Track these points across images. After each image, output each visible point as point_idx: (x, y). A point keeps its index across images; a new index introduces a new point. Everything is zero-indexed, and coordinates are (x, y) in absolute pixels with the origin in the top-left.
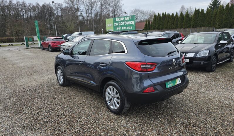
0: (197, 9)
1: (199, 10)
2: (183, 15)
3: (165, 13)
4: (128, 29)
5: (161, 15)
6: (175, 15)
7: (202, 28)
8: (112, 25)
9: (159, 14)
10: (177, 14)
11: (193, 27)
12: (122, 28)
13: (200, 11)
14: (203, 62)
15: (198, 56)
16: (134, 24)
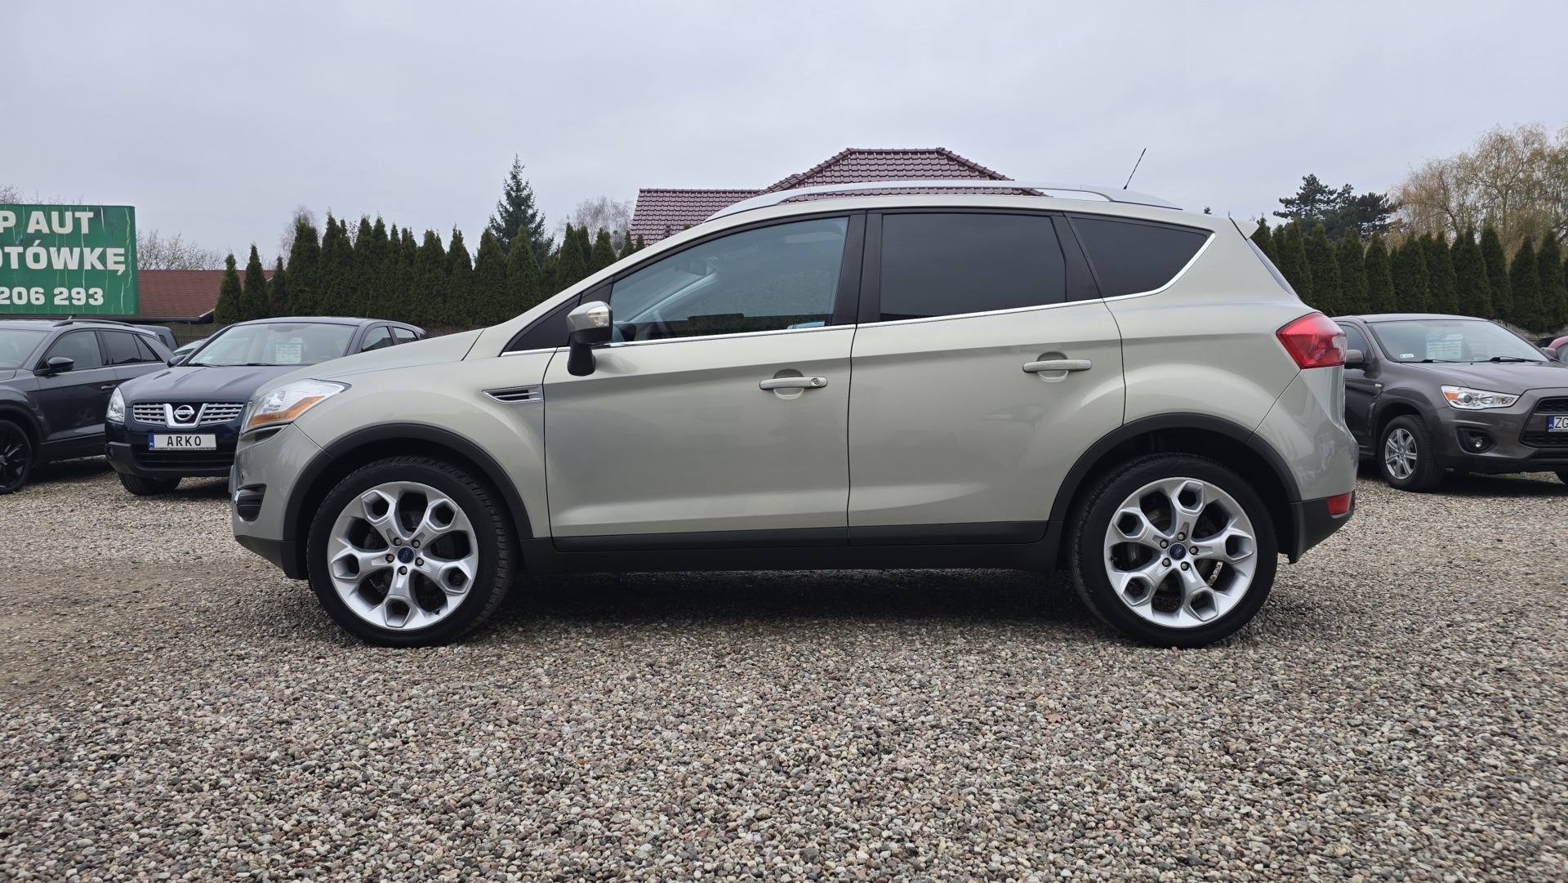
0: (576, 230)
3: (379, 223)
5: (353, 235)
6: (446, 247)
16: (121, 268)
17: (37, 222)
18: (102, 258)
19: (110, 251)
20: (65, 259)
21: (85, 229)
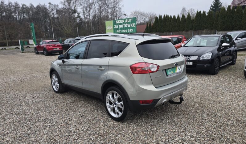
0: (199, 12)
1: (200, 12)
2: (185, 17)
3: (167, 15)
4: (128, 31)
5: (163, 17)
6: (176, 18)
7: (204, 30)
8: (112, 27)
9: (160, 16)
10: (178, 16)
11: (195, 30)
12: (122, 31)
13: (202, 13)
14: (206, 65)
15: (201, 59)
16: (134, 26)
17: (126, 21)
18: (133, 25)
19: (134, 24)
20: (129, 26)
21: (131, 21)
